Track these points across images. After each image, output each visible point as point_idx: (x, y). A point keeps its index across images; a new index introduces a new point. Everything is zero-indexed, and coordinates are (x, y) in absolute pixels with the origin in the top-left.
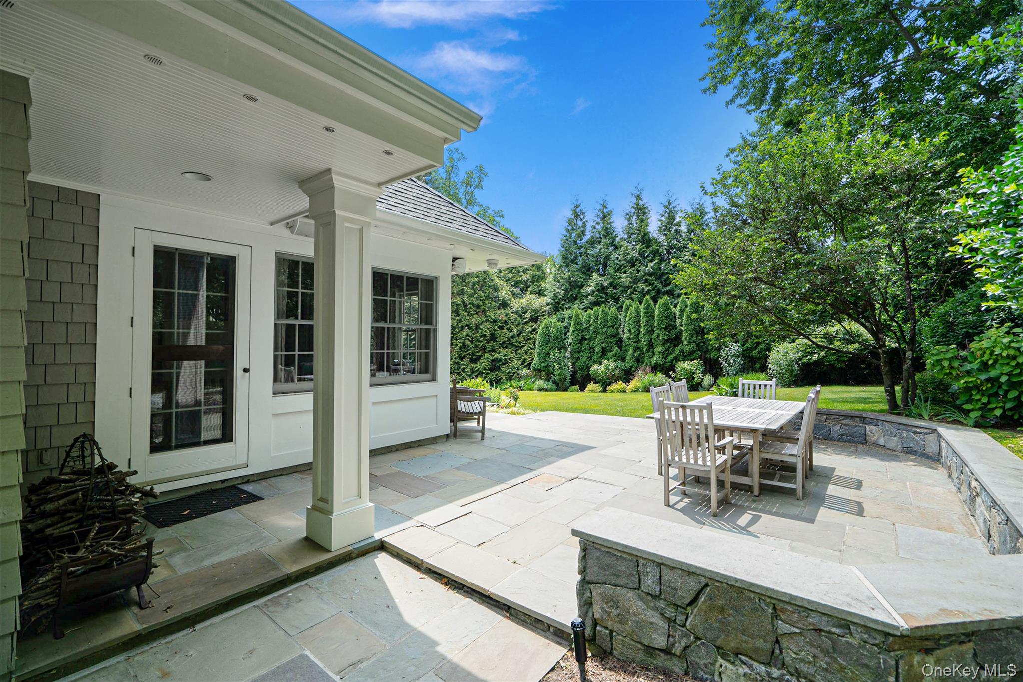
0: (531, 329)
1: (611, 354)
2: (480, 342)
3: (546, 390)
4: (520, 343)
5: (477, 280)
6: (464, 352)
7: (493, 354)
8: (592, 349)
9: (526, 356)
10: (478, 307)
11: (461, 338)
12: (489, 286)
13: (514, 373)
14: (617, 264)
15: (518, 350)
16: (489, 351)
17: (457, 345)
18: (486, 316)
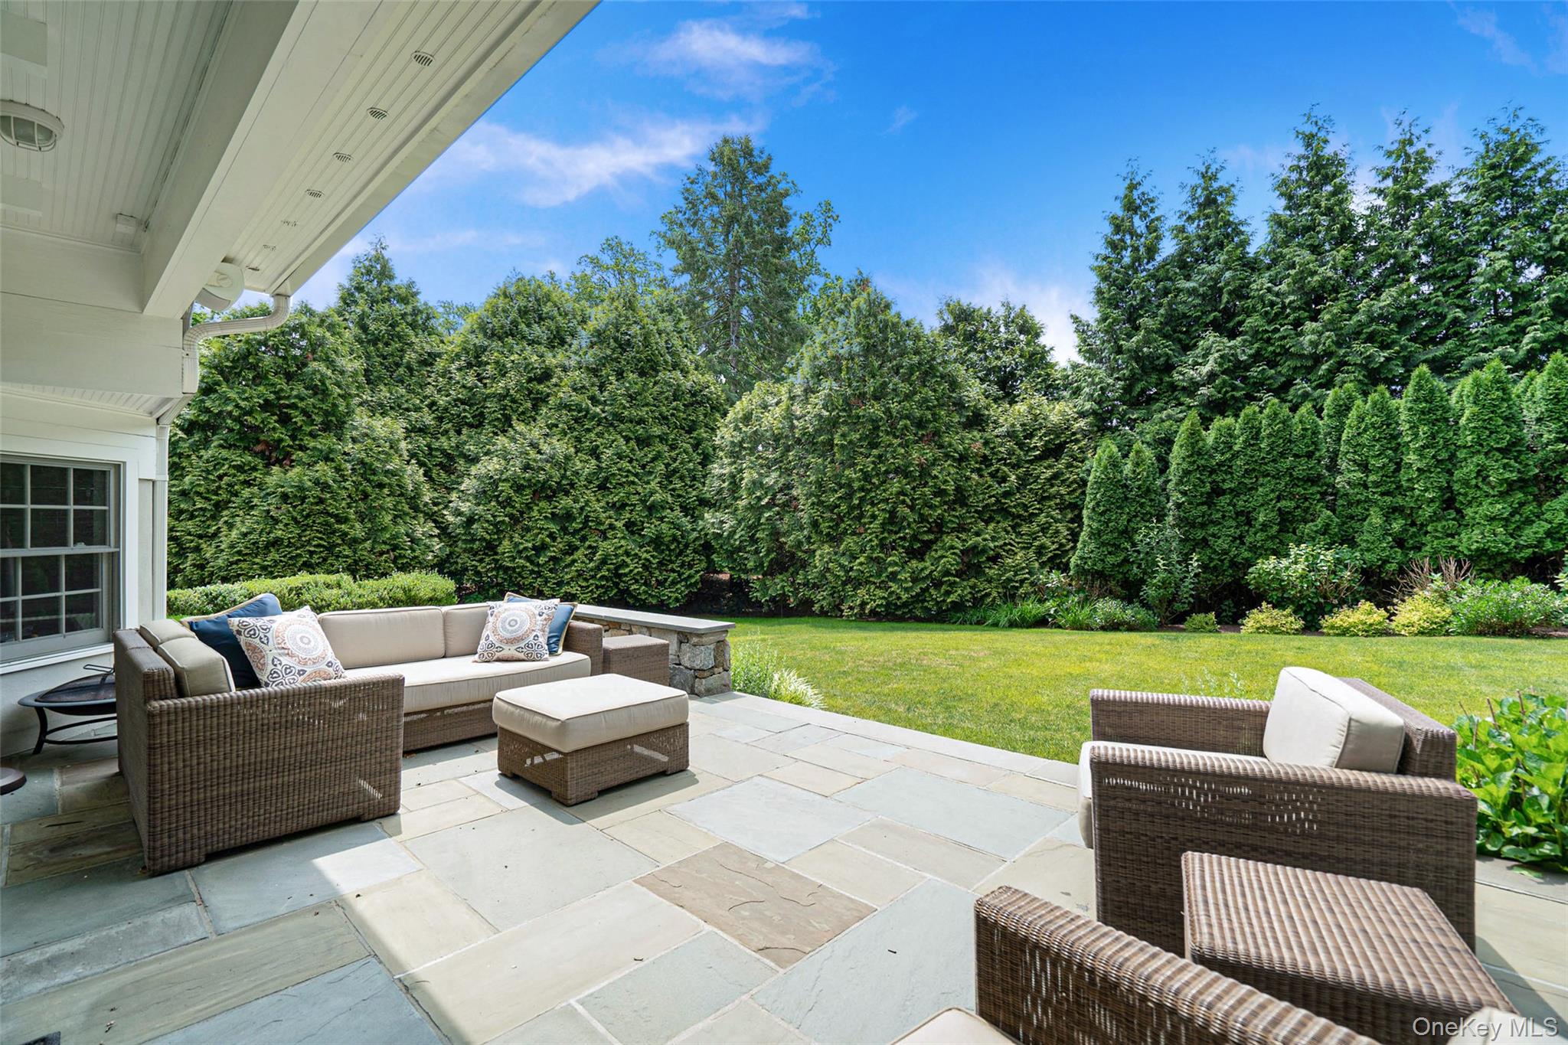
0: (1049, 473)
1: (1308, 528)
2: (932, 507)
3: (1131, 628)
4: (1025, 507)
5: (916, 359)
6: (890, 532)
7: (963, 536)
8: (1246, 518)
9: (1044, 540)
10: (920, 424)
11: (886, 501)
12: (942, 377)
13: (1022, 582)
14: (1272, 304)
15: (1018, 525)
16: (953, 530)
17: (874, 517)
18: (941, 446)
